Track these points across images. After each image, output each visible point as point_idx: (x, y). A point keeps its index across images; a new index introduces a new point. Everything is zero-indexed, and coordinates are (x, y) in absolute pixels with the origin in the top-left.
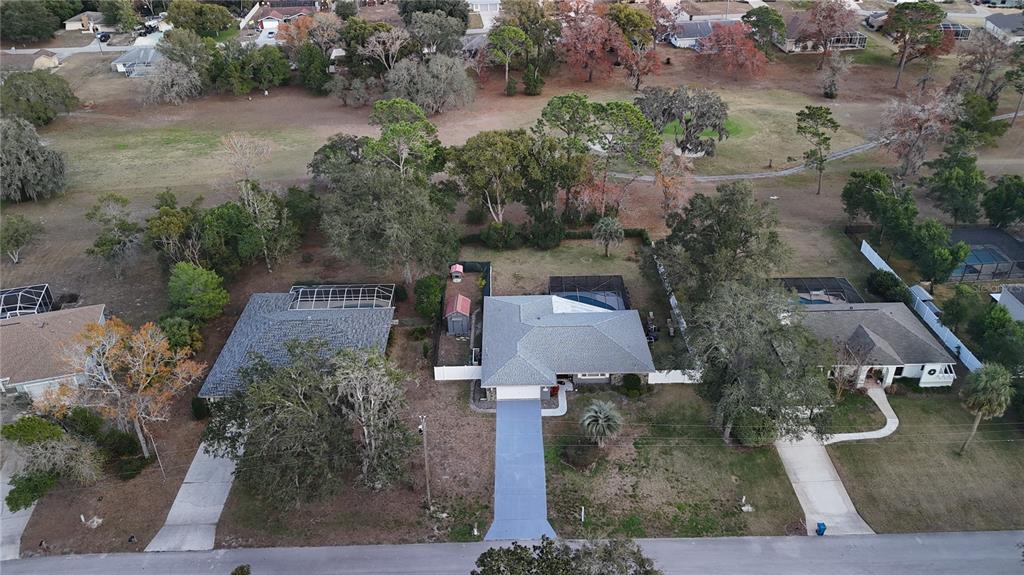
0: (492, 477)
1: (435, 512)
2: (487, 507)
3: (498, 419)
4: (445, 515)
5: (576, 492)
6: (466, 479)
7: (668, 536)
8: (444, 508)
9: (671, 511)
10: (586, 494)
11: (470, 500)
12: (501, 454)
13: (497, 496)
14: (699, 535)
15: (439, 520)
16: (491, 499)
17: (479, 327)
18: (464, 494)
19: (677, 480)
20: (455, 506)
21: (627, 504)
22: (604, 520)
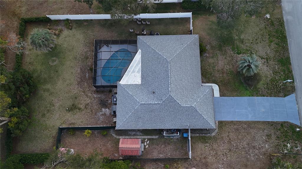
0: (264, 123)
1: (287, 150)
2: (282, 125)
3: (223, 120)
4: (288, 145)
5: (268, 84)
6: (267, 135)
7: (288, 49)
8: (284, 145)
9: (273, 46)
10: (269, 79)
11: (278, 133)
12: (250, 118)
13: (275, 120)
14: (285, 37)
15: (292, 148)
16: (276, 123)
17: (134, 133)
18: (276, 136)
19: (257, 40)
20: (283, 140)
21: (271, 62)
22: (282, 73)
